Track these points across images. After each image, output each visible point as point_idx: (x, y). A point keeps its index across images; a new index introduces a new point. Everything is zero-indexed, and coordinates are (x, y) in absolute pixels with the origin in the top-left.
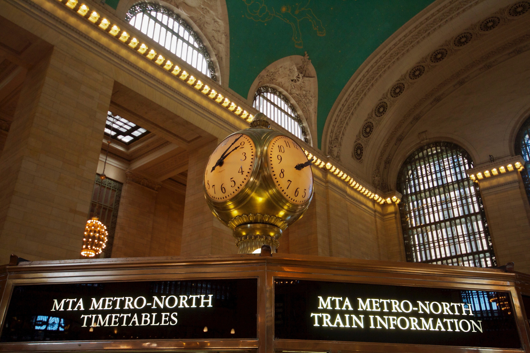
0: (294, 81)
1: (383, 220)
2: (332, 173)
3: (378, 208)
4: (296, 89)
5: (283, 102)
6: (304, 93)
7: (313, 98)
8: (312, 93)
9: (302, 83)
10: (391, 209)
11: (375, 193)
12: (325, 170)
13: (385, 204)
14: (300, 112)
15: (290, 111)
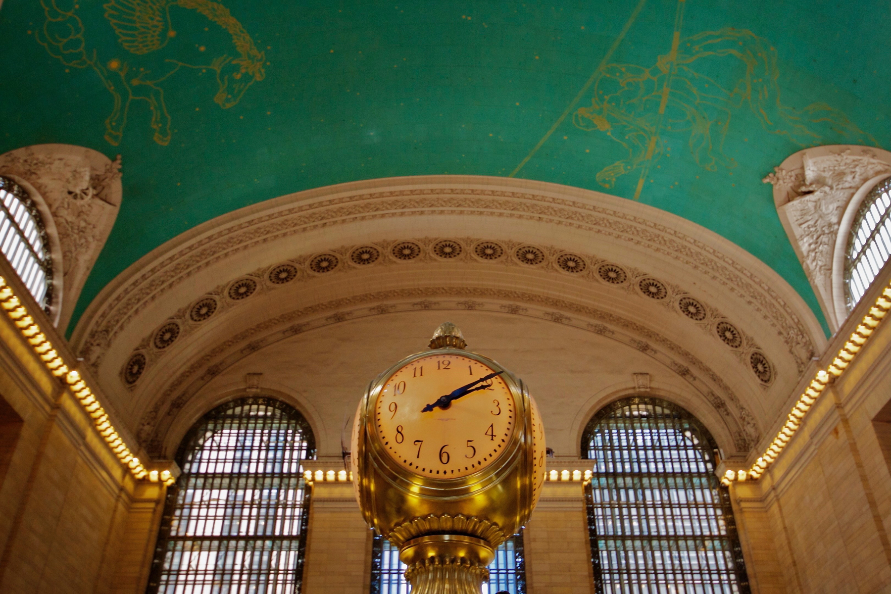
0: (73, 194)
1: (128, 508)
2: (73, 394)
3: (129, 485)
4: (70, 210)
5: (31, 224)
6: (83, 224)
7: (96, 242)
8: (97, 232)
9: (86, 206)
10: (152, 493)
11: (136, 455)
12: (62, 383)
13: (145, 481)
14: (57, 256)
15: (37, 246)
